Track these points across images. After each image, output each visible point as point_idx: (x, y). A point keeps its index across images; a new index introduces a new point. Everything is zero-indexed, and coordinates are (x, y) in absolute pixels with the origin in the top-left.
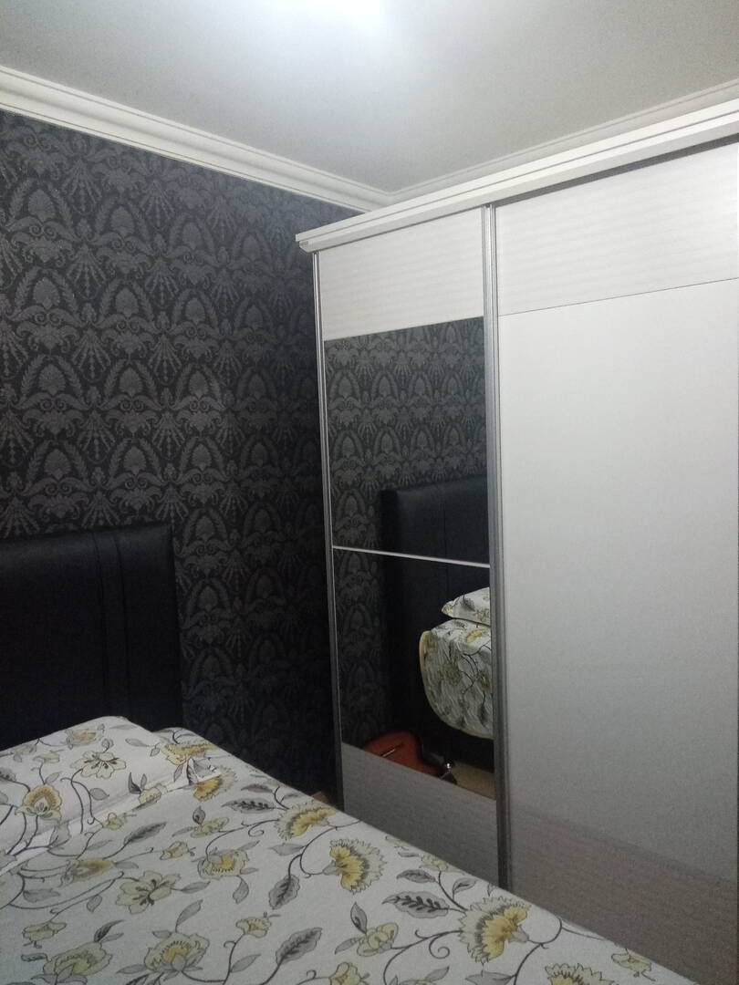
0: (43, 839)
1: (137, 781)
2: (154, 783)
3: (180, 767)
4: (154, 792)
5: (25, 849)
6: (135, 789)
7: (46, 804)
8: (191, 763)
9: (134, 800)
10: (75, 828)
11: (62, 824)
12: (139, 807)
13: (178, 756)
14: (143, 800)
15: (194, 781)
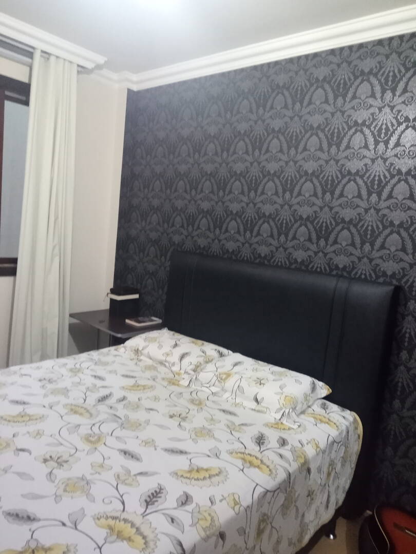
0: (214, 389)
1: (259, 399)
2: (266, 406)
3: (281, 409)
4: (263, 409)
5: (207, 387)
6: (256, 400)
7: (223, 378)
8: (287, 411)
9: (253, 405)
10: (227, 395)
11: (224, 390)
12: (252, 409)
13: (284, 403)
14: (257, 409)
15: (282, 420)
